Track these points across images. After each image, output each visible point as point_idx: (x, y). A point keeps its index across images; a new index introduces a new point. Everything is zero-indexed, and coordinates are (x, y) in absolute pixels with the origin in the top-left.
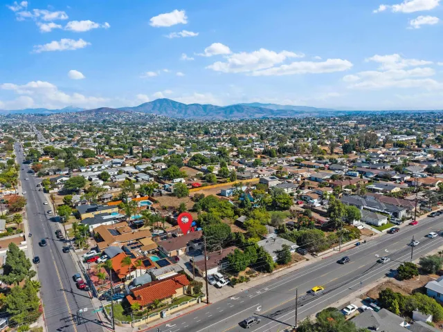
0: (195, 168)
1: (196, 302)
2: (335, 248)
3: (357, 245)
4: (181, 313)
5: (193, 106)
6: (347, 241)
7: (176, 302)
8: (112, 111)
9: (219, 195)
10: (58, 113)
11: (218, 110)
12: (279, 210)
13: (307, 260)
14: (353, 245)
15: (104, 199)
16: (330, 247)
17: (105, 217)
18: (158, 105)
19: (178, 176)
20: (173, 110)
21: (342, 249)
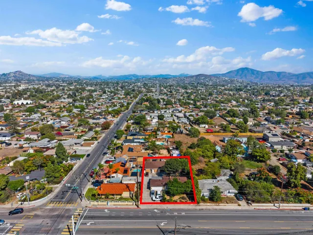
0: (225, 119)
1: (132, 203)
2: (276, 205)
3: (305, 209)
4: (119, 207)
5: (269, 73)
6: (295, 202)
7: (121, 199)
8: (206, 76)
9: (220, 141)
10: (175, 77)
11: (291, 76)
12: (255, 161)
13: (239, 205)
14: (301, 208)
15: (147, 130)
16: (270, 202)
17: (136, 140)
18: (241, 72)
19: (204, 123)
20: (251, 76)
21: (281, 208)
